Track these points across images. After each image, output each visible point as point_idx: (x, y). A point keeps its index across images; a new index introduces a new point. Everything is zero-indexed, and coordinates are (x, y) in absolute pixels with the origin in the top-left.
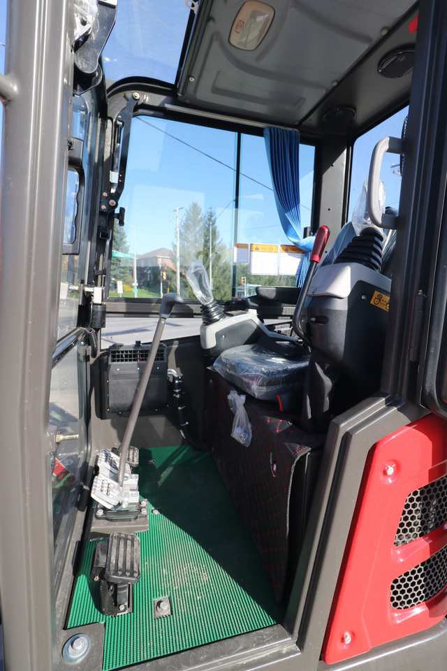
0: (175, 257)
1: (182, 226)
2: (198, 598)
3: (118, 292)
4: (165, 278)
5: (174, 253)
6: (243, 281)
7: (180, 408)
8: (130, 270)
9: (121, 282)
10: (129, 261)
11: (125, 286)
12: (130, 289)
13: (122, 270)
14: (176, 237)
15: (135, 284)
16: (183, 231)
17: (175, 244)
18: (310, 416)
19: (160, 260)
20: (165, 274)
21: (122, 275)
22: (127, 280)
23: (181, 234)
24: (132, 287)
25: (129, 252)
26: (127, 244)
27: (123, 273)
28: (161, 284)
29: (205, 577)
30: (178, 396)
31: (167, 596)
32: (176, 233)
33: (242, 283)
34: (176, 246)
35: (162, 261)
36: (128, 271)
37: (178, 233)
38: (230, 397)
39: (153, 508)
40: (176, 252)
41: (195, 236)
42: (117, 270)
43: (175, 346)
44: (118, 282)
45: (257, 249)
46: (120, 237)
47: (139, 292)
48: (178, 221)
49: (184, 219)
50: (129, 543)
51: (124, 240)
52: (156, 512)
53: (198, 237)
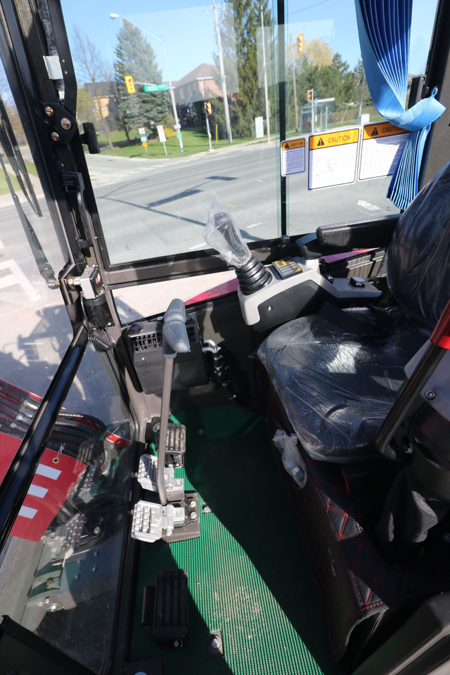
0: (220, 78)
1: (223, 22)
2: (249, 637)
3: (161, 141)
4: (210, 111)
5: (216, 70)
6: (309, 96)
7: (224, 385)
8: (168, 107)
9: (162, 126)
10: (165, 93)
11: (167, 129)
12: (173, 134)
13: (160, 108)
14: (217, 43)
15: (178, 126)
16: (225, 29)
17: (217, 54)
18: (391, 537)
19: (201, 84)
20: (209, 105)
21: (160, 115)
22: (168, 122)
23: (222, 34)
24: (175, 130)
25: (163, 80)
26: (159, 69)
27: (162, 112)
28: (207, 120)
29: (257, 609)
30: (220, 374)
31: (219, 630)
32: (216, 36)
33: (309, 100)
34: (218, 57)
35: (204, 84)
36: (167, 109)
37: (219, 36)
38: (276, 439)
39: (204, 503)
40: (219, 67)
41: (242, 35)
42: (154, 110)
43: (210, 310)
44: (158, 127)
45: (321, 143)
46: (148, 59)
47: (183, 136)
48: (217, 16)
49: (224, 9)
50: (176, 582)
51: (154, 62)
52: (207, 510)
53: (245, 36)
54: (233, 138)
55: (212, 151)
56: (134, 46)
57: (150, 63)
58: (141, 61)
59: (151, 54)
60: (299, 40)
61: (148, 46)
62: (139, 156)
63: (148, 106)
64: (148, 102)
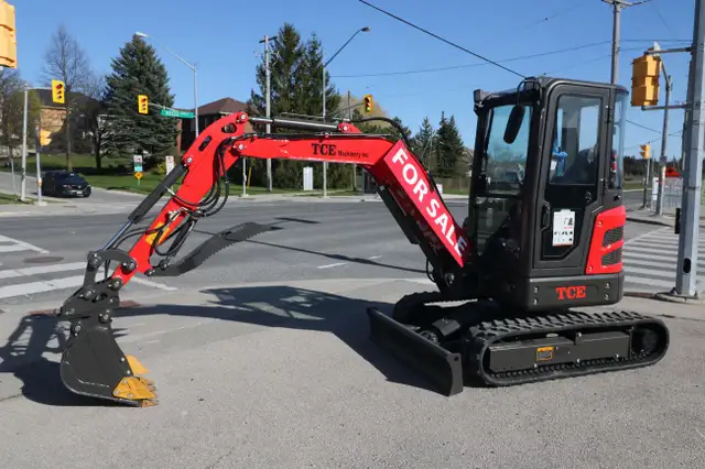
42: (154, 137)
46: (157, 81)
51: (165, 85)
54: (273, 186)
55: (245, 196)
56: (142, 64)
57: (161, 85)
58: (148, 80)
59: (164, 76)
60: (367, 100)
61: (161, 68)
62: (123, 189)
63: (146, 132)
64: (146, 126)
